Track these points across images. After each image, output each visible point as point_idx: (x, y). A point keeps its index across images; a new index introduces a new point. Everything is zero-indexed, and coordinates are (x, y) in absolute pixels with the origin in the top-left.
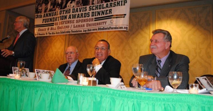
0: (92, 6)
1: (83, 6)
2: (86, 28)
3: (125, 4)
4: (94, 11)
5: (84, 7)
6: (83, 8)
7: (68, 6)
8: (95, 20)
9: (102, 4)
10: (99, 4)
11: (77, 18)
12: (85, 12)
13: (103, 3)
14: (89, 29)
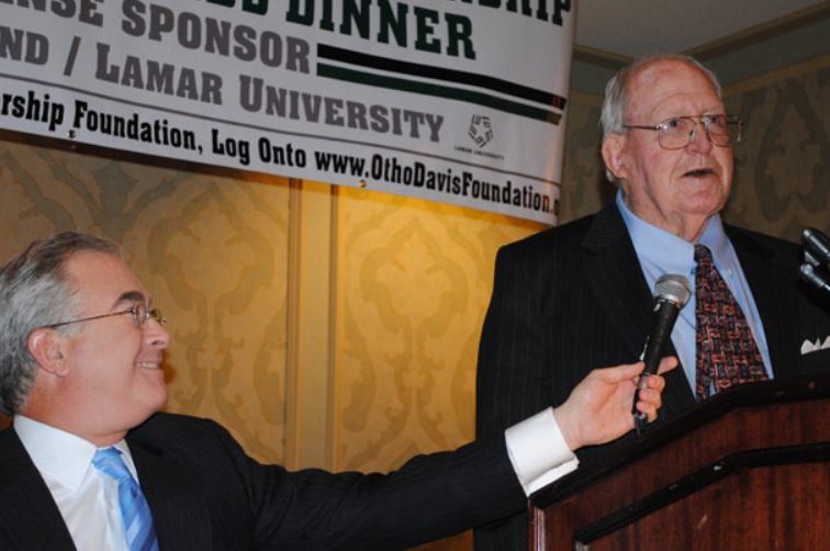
2: (232, 118)
8: (323, 71)
14: (277, 141)
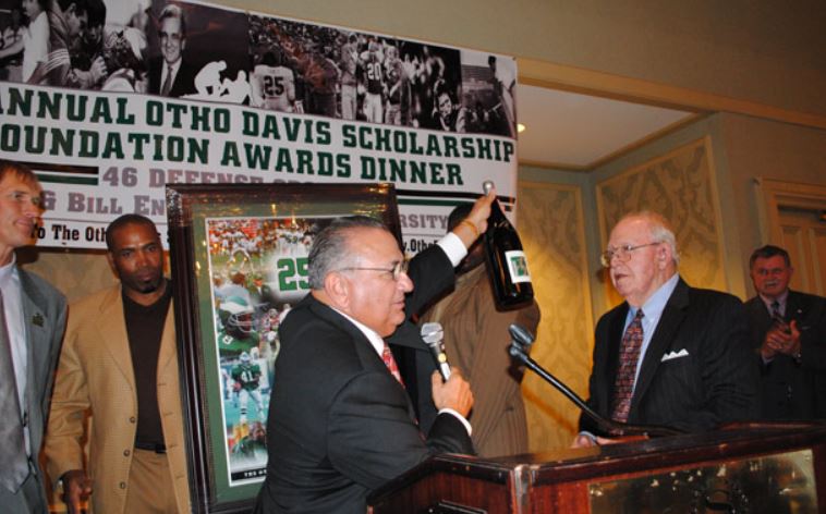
0: (358, 125)
1: (307, 111)
3: (510, 156)
4: (375, 154)
5: (315, 119)
6: (309, 124)
7: (210, 90)
9: (407, 130)
10: (393, 129)
11: (279, 168)
12: (324, 148)
13: (411, 125)
